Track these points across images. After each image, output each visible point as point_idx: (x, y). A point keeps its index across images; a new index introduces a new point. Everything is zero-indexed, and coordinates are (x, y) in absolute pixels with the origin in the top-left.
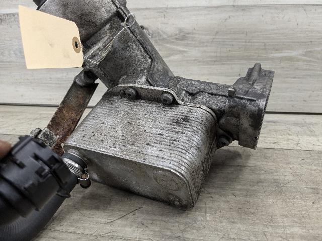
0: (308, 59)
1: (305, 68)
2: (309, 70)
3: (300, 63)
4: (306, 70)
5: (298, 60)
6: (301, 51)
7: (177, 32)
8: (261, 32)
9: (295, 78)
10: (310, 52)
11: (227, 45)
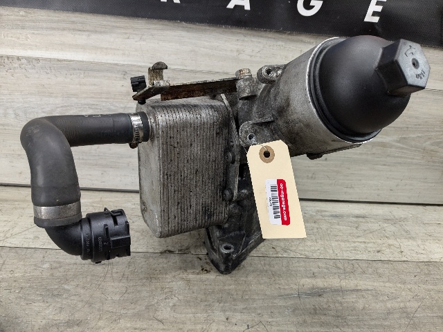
0: (402, 146)
1: (396, 155)
2: (401, 157)
3: (393, 150)
4: (397, 157)
5: (391, 146)
6: (395, 137)
9: (384, 165)
10: (405, 138)
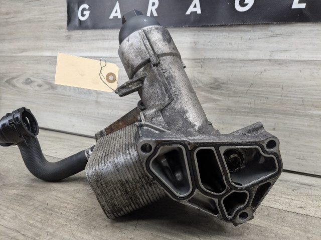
7: (213, 81)
8: (298, 87)
11: (262, 97)
